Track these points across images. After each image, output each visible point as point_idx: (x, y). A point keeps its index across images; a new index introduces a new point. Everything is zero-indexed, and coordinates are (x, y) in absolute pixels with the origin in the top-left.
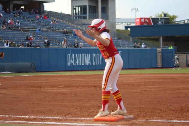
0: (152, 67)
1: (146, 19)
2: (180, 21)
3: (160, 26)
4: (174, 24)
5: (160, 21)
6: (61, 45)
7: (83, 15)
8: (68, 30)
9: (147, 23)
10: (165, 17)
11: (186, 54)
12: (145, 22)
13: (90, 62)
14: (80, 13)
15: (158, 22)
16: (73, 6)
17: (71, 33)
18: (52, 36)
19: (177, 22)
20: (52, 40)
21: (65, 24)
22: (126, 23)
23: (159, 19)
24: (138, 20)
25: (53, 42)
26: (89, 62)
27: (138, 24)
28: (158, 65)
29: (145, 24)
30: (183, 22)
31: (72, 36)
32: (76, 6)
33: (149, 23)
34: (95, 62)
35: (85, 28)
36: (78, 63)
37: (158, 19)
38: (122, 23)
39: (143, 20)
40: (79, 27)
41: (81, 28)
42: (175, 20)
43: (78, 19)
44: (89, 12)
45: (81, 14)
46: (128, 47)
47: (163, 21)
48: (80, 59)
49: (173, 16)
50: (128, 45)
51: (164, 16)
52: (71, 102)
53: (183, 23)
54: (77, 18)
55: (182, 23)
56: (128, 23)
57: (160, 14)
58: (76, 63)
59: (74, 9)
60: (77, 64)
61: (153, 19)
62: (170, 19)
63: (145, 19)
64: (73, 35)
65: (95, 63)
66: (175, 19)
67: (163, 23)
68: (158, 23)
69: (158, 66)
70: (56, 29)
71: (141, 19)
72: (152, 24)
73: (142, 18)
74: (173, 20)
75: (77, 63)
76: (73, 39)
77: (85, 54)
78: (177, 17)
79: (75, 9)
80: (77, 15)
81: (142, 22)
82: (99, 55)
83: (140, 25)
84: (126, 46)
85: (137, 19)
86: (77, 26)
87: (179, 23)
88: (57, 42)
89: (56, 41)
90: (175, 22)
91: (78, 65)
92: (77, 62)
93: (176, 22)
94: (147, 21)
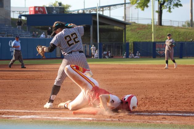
0: (51, 57)
1: (41, 8)
2: (74, 11)
3: (55, 15)
4: (67, 13)
5: (55, 10)
9: (41, 11)
10: (60, 7)
12: (39, 11)
15: (53, 11)
19: (70, 12)
22: (18, 12)
23: (54, 8)
24: (32, 9)
27: (32, 13)
28: (57, 55)
29: (39, 13)
30: (77, 11)
33: (43, 12)
37: (52, 8)
38: (14, 12)
39: (37, 9)
42: (68, 10)
46: (26, 36)
47: (58, 10)
49: (67, 5)
50: (26, 34)
51: (59, 5)
53: (77, 13)
56: (20, 12)
57: (54, 3)
61: (47, 8)
62: (64, 9)
63: (39, 7)
66: (69, 8)
67: (58, 12)
68: (53, 13)
69: (57, 57)
71: (35, 7)
72: (47, 13)
73: (37, 7)
74: (66, 10)
78: (70, 7)
81: (37, 11)
83: (34, 13)
84: (24, 35)
85: (31, 7)
87: (73, 13)
90: (68, 11)
94: (41, 9)
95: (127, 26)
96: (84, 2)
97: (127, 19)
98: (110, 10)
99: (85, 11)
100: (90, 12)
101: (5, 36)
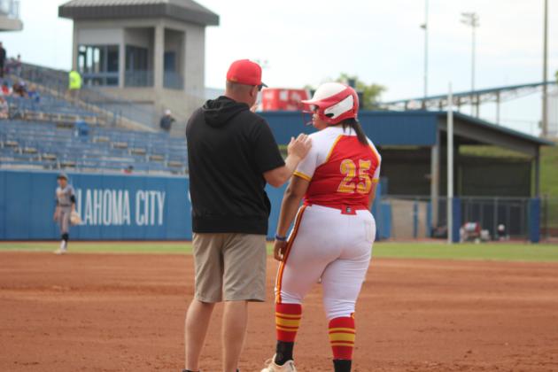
1: (295, 94)
2: (393, 103)
4: (375, 110)
6: (40, 160)
7: (106, 75)
8: (62, 117)
9: (296, 104)
11: (414, 199)
12: (290, 102)
13: (128, 217)
14: (97, 68)
16: (76, 46)
17: (71, 126)
18: (13, 134)
19: (383, 107)
20: (14, 146)
21: (54, 97)
24: (270, 96)
25: (18, 152)
26: (124, 217)
27: (269, 108)
29: (291, 108)
30: (402, 105)
31: (73, 134)
32: (87, 47)
34: (142, 217)
35: (115, 114)
36: (92, 219)
39: (284, 97)
40: (95, 108)
41: (101, 113)
42: (377, 99)
43: (93, 84)
44: (127, 67)
45: (101, 69)
48: (100, 206)
49: (373, 86)
52: (110, 337)
53: (403, 110)
54: (90, 82)
55: (399, 108)
58: (86, 217)
59: (79, 53)
60: (88, 220)
62: (365, 96)
63: (290, 92)
64: (76, 134)
65: (142, 220)
66: (379, 95)
70: (25, 115)
71: (278, 91)
73: (283, 90)
74: (371, 99)
75: (90, 217)
76: (77, 146)
77: (114, 192)
78: (384, 90)
79: (84, 54)
80: (90, 72)
81: (283, 101)
82: (156, 197)
83: (275, 109)
85: (268, 91)
86: (90, 106)
87: (392, 108)
88: (28, 152)
89: (27, 149)
90: (377, 105)
91: (91, 222)
92: (88, 214)
93: (383, 104)
94: (296, 97)
95: (543, 149)
96: (426, 79)
97: (550, 128)
98: (498, 101)
99: (427, 104)
100: (441, 106)
101: (182, 173)
